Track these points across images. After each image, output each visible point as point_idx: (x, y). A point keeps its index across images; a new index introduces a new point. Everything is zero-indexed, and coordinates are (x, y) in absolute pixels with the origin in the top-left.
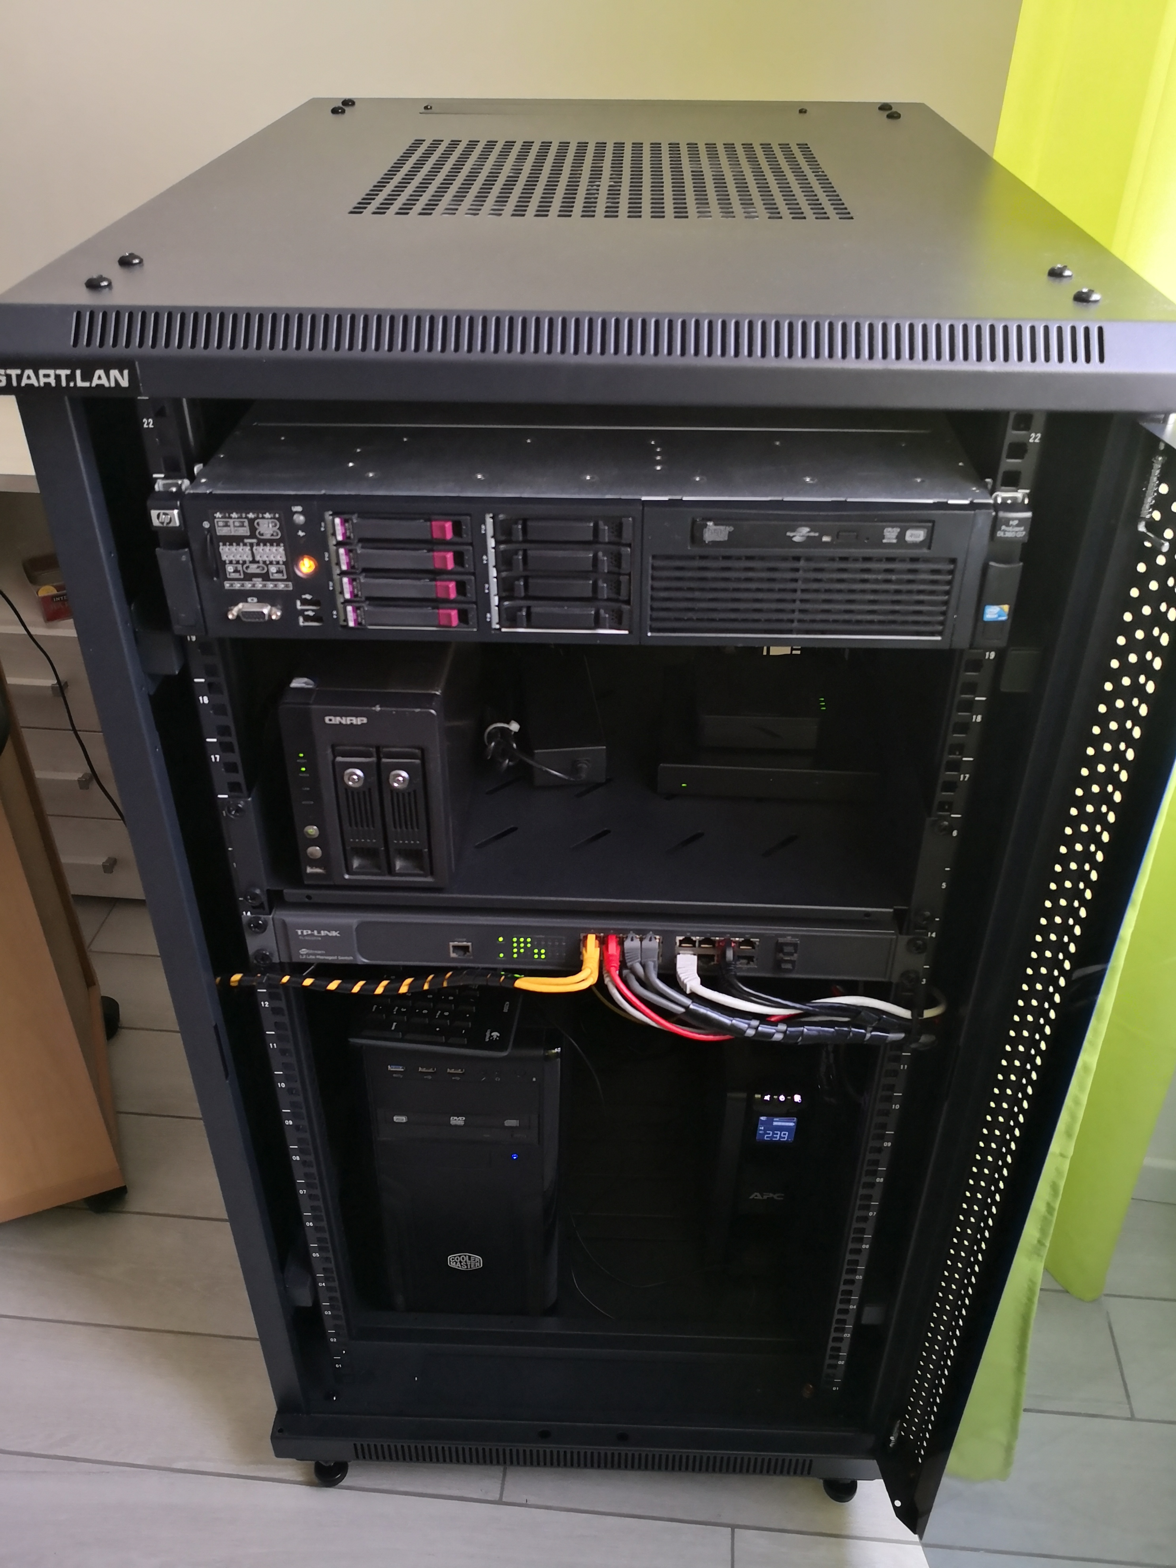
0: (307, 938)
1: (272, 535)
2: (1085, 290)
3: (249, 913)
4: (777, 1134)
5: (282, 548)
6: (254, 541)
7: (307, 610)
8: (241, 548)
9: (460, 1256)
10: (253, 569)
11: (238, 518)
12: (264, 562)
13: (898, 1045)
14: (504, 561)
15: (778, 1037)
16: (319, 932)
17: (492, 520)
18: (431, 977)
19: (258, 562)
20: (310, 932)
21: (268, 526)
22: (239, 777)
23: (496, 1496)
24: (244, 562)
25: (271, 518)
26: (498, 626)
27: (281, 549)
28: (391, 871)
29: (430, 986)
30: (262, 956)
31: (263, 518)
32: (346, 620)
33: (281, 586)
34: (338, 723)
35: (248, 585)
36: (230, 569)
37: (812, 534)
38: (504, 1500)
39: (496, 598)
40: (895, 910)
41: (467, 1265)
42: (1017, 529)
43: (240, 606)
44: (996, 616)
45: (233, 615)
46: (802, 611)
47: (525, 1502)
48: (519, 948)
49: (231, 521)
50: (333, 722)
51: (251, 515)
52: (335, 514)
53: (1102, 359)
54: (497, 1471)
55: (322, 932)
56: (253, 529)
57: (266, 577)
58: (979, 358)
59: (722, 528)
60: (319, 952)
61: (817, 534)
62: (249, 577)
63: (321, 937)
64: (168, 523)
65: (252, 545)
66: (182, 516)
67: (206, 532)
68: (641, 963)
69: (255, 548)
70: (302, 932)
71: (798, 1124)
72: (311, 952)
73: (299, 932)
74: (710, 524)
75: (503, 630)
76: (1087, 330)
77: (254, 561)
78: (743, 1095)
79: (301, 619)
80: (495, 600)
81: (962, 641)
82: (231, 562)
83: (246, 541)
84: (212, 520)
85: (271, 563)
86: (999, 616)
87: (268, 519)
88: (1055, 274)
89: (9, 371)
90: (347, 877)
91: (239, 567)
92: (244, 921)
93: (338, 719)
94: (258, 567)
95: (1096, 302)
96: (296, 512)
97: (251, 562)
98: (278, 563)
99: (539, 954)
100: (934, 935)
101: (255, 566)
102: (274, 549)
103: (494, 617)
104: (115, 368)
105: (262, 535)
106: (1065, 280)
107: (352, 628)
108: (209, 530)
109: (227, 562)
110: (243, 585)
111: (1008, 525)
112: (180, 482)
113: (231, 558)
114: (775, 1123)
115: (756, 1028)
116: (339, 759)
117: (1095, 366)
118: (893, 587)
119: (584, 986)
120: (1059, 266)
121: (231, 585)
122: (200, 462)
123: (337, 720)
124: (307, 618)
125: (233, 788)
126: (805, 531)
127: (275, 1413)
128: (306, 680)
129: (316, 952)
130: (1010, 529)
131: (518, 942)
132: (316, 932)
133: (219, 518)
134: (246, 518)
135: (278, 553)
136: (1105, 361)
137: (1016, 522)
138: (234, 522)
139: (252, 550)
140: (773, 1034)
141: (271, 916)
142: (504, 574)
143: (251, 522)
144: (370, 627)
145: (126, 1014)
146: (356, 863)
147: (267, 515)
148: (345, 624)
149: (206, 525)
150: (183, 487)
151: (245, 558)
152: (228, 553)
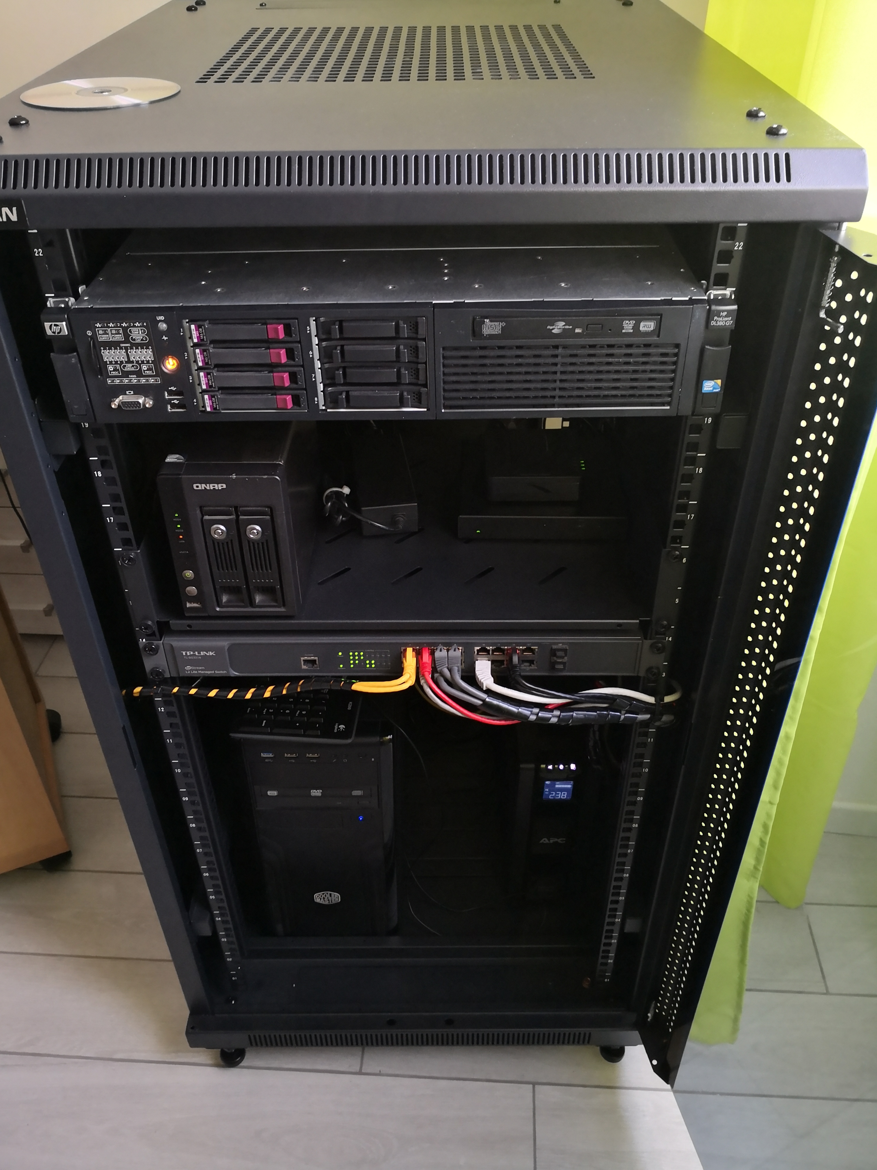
0: (190, 658)
1: (142, 340)
2: (775, 126)
3: (144, 640)
4: (559, 794)
7: (174, 399)
9: (323, 894)
10: (129, 367)
11: (114, 327)
12: (137, 362)
13: (645, 724)
14: (326, 355)
15: (554, 720)
16: (199, 653)
17: (314, 322)
18: (288, 684)
19: (133, 362)
20: (192, 653)
21: (138, 334)
22: (130, 534)
23: (357, 1068)
25: (140, 327)
26: (324, 408)
28: (252, 603)
29: (287, 691)
30: (156, 672)
32: (204, 406)
33: (152, 381)
34: (203, 489)
35: (126, 381)
36: (111, 368)
37: (567, 327)
38: (363, 1071)
39: (322, 385)
40: (640, 621)
41: (329, 900)
42: (726, 319)
43: (121, 398)
44: (712, 389)
45: (115, 405)
46: (561, 389)
47: (378, 1072)
48: (354, 660)
50: (200, 488)
51: (124, 325)
52: (191, 321)
53: (789, 179)
54: (358, 1050)
55: (202, 652)
56: (127, 336)
57: (139, 374)
58: (693, 181)
59: (497, 323)
61: (571, 327)
62: (126, 374)
63: (201, 656)
64: (58, 333)
66: (70, 326)
68: (448, 668)
69: (129, 351)
70: (186, 653)
71: (574, 786)
73: (184, 653)
74: (487, 321)
75: (328, 410)
76: (777, 156)
77: (129, 361)
78: (532, 766)
79: (169, 407)
80: (321, 387)
81: (686, 409)
83: (122, 345)
84: (93, 329)
85: (143, 362)
86: (714, 388)
87: (138, 327)
88: (752, 115)
90: (218, 609)
91: (118, 367)
92: (141, 646)
93: (204, 485)
94: (133, 366)
95: (784, 134)
96: (161, 321)
97: (126, 362)
98: (148, 362)
99: (370, 664)
100: (670, 639)
101: (130, 365)
103: (320, 399)
105: (134, 340)
106: (759, 119)
107: (209, 412)
110: (121, 381)
111: (719, 316)
112: (67, 300)
113: (111, 359)
114: (557, 786)
115: (537, 714)
116: (207, 517)
117: (783, 186)
118: (631, 368)
119: (405, 687)
120: (755, 108)
121: (113, 382)
122: (83, 284)
123: (202, 487)
124: (173, 406)
125: (126, 542)
126: (561, 324)
127: (188, 1015)
128: (178, 456)
130: (721, 319)
131: (354, 656)
132: (196, 653)
133: (99, 327)
134: (121, 326)
136: (792, 180)
137: (725, 313)
140: (550, 719)
141: (162, 641)
142: (327, 366)
143: (125, 329)
144: (222, 411)
145: (66, 722)
146: (225, 599)
147: (137, 324)
148: (204, 409)
149: (89, 333)
150: (70, 304)
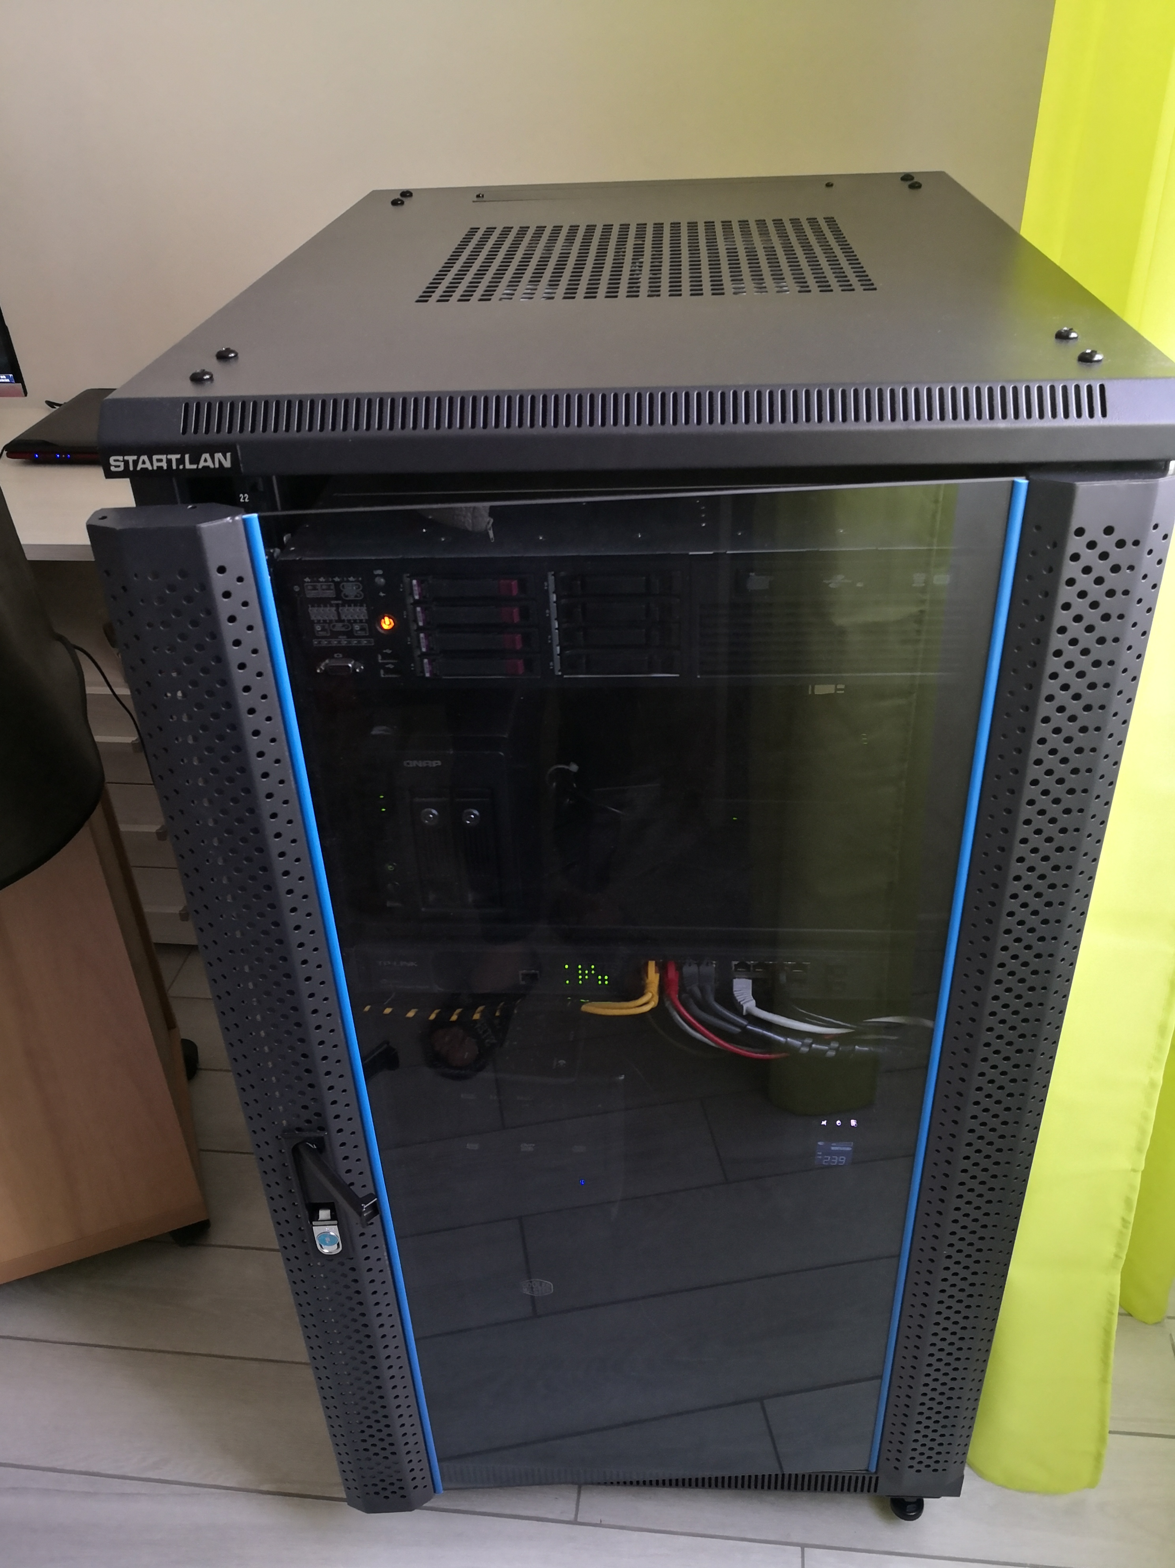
0: (387, 969)
1: (356, 596)
2: (1088, 351)
4: (835, 1159)
5: (365, 608)
6: (340, 602)
7: (388, 664)
8: (327, 609)
9: (531, 1282)
10: (339, 627)
11: (325, 582)
12: (349, 621)
14: (565, 613)
15: (831, 1053)
16: (398, 963)
17: (553, 577)
18: (502, 1004)
19: (343, 621)
20: (389, 963)
21: (351, 589)
23: (571, 1517)
24: (331, 621)
25: (355, 581)
26: (560, 673)
31: (348, 581)
32: (423, 672)
33: (364, 642)
34: (415, 765)
35: (335, 642)
36: (318, 628)
37: (846, 581)
38: (579, 1520)
41: (538, 1291)
43: (327, 661)
45: (321, 669)
47: (599, 1522)
48: (583, 974)
49: (319, 584)
50: (410, 766)
51: (337, 579)
52: (412, 577)
53: (1104, 414)
54: (571, 1493)
56: (338, 591)
57: (350, 634)
58: (992, 417)
59: (764, 577)
60: (399, 982)
62: (335, 635)
63: (400, 967)
65: (337, 606)
67: (297, 596)
68: (699, 988)
69: (341, 608)
70: (382, 963)
71: (855, 1149)
72: (391, 981)
73: (380, 963)
74: (752, 574)
75: (565, 676)
76: (1090, 389)
77: (340, 620)
79: (382, 672)
80: (557, 650)
82: (319, 622)
83: (333, 602)
84: (302, 584)
85: (355, 621)
87: (352, 581)
88: (1062, 336)
89: (126, 458)
90: (423, 909)
91: (327, 626)
93: (415, 762)
94: (343, 626)
95: (1099, 361)
96: (378, 575)
97: (337, 621)
98: (361, 621)
99: (603, 980)
101: (340, 624)
102: (358, 609)
103: (556, 664)
105: (347, 596)
106: (1071, 341)
107: (427, 678)
108: (299, 593)
109: (316, 622)
110: (330, 643)
112: (272, 551)
113: (319, 618)
114: (833, 1148)
115: (810, 1046)
116: (417, 800)
117: (1098, 421)
119: (646, 1008)
120: (1066, 329)
121: (319, 643)
122: (288, 532)
123: (413, 763)
124: (388, 671)
126: (839, 578)
128: (384, 728)
129: (396, 982)
131: (583, 970)
132: (395, 963)
133: (308, 582)
135: (361, 613)
136: (1108, 415)
138: (321, 586)
139: (337, 610)
140: (826, 1051)
142: (565, 626)
143: (337, 584)
144: (444, 677)
145: (204, 1056)
146: (432, 897)
149: (297, 589)
150: (275, 555)
151: (331, 617)
152: (316, 613)
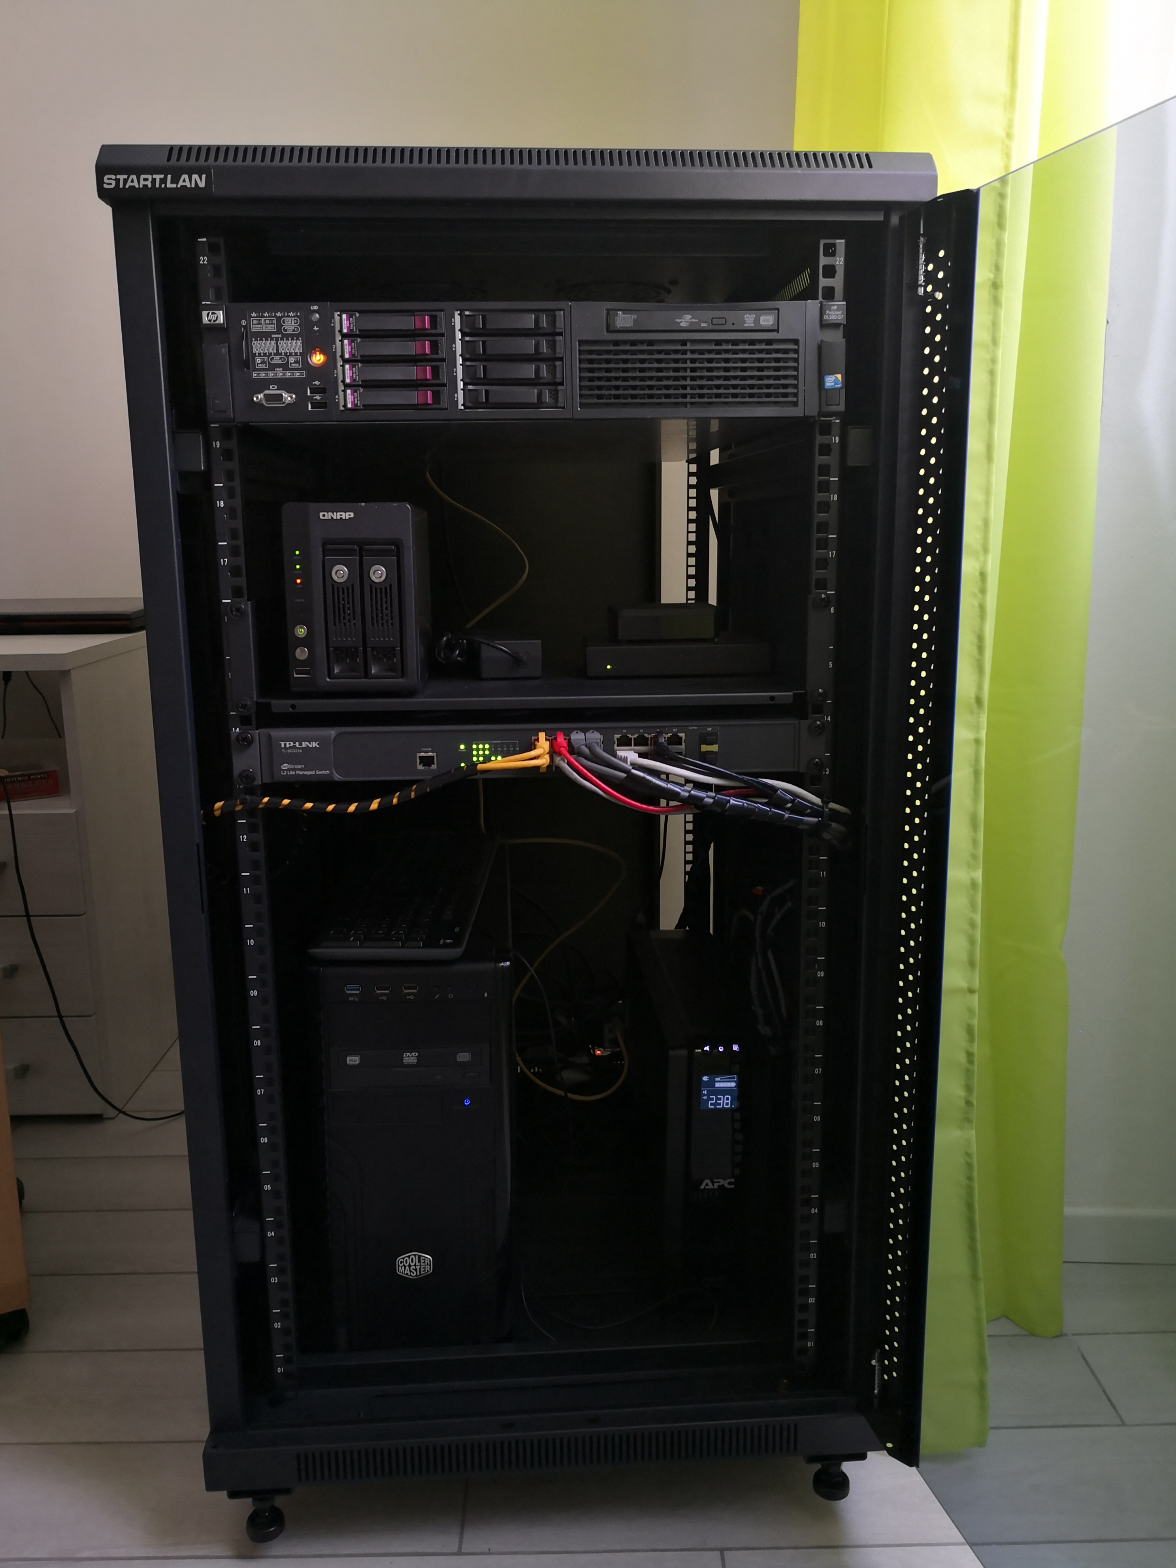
0: (289, 751)
1: (294, 330)
3: (238, 730)
4: (720, 1099)
5: (301, 341)
6: (280, 336)
7: (315, 397)
8: (268, 343)
9: (409, 1257)
10: (277, 360)
11: (269, 317)
12: (286, 354)
14: (468, 351)
16: (300, 744)
17: (459, 316)
19: (281, 354)
20: (292, 744)
22: (242, 581)
23: (454, 1549)
24: (270, 354)
27: (299, 342)
28: (367, 674)
29: (398, 800)
30: (247, 777)
31: (288, 316)
32: (345, 403)
33: (297, 374)
34: (330, 518)
35: (271, 375)
36: (258, 360)
37: (694, 320)
38: (464, 1551)
39: (462, 380)
40: (794, 694)
41: (416, 1270)
42: (837, 313)
43: (264, 392)
44: (833, 384)
45: (257, 400)
48: (478, 755)
49: (263, 319)
50: (326, 518)
51: (279, 314)
52: (343, 311)
53: (870, 166)
55: (303, 743)
56: (279, 325)
57: (285, 367)
59: (629, 316)
60: (300, 767)
61: (697, 320)
62: (272, 367)
63: (302, 749)
64: (214, 321)
65: (277, 339)
66: (227, 317)
67: (243, 329)
69: (279, 342)
70: (285, 745)
71: (739, 1085)
72: (292, 767)
73: (283, 744)
74: (620, 313)
75: (467, 412)
76: (858, 155)
77: (278, 353)
78: (684, 1052)
79: (309, 405)
81: (812, 410)
82: (260, 355)
83: (273, 336)
84: (248, 318)
85: (291, 354)
86: (836, 384)
89: (118, 177)
92: (233, 737)
93: (330, 514)
94: (281, 358)
96: (314, 310)
97: (275, 354)
98: (296, 354)
100: (829, 719)
101: (278, 357)
102: (294, 342)
103: (459, 398)
104: (195, 173)
105: (286, 330)
107: (349, 410)
108: (245, 327)
109: (257, 355)
111: (830, 310)
114: (717, 1085)
115: (689, 792)
116: (329, 558)
123: (328, 516)
124: (315, 404)
125: (237, 593)
126: (688, 317)
127: (209, 1432)
129: (296, 767)
130: (832, 313)
131: (478, 750)
132: (297, 744)
133: (254, 317)
134: (275, 316)
135: (296, 346)
137: (835, 307)
138: (265, 320)
139: (277, 343)
141: (257, 731)
142: (468, 363)
143: (279, 319)
146: (337, 666)
147: (291, 314)
148: (344, 407)
149: (244, 323)
151: (271, 351)
152: (259, 347)
